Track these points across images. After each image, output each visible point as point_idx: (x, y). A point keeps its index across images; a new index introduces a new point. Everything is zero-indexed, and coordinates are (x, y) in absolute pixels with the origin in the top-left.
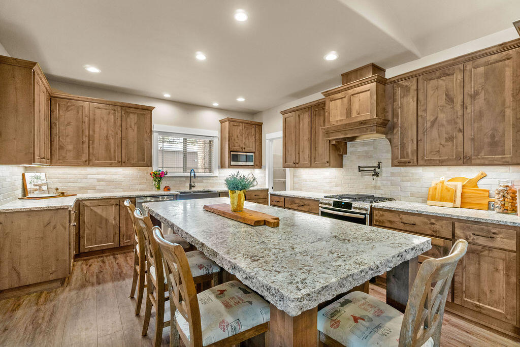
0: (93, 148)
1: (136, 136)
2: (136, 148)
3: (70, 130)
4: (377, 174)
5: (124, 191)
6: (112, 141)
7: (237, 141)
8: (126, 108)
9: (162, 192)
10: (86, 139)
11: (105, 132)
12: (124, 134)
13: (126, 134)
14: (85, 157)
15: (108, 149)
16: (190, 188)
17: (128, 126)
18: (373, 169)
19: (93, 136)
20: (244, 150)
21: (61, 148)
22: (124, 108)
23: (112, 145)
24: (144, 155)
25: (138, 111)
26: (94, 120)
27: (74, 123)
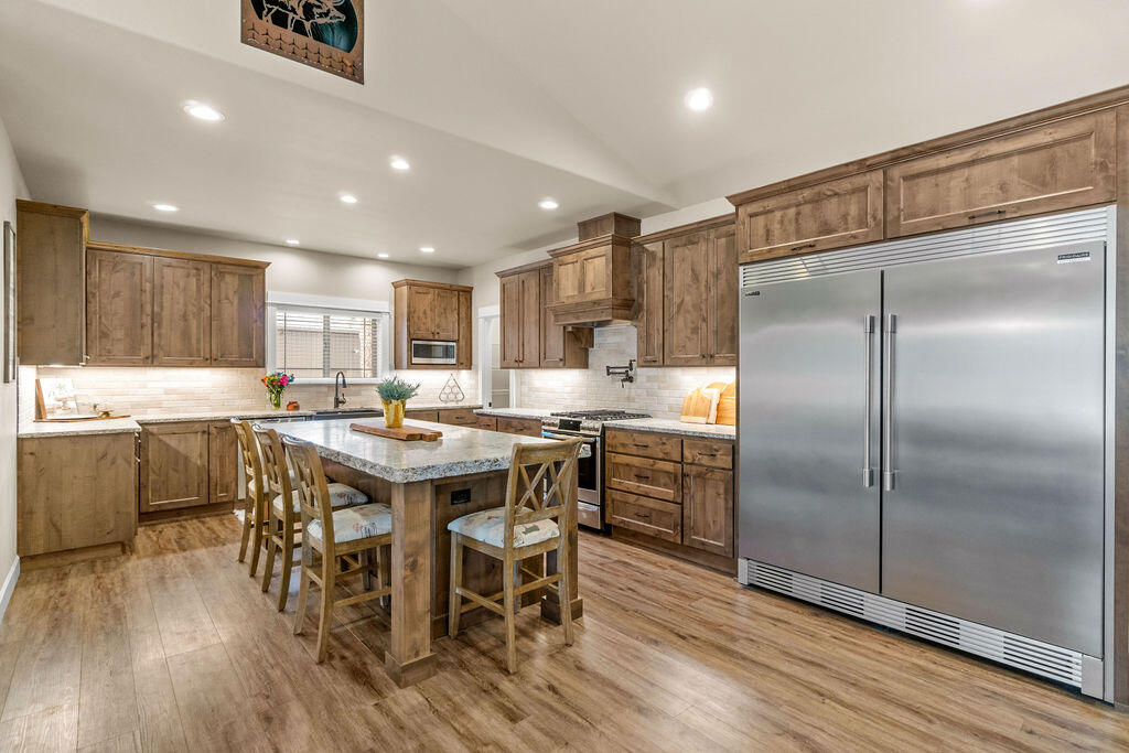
0: (160, 335)
1: (236, 313)
2: (236, 334)
3: (120, 306)
4: (630, 379)
5: (213, 410)
6: (193, 323)
7: (424, 320)
8: (219, 266)
9: (282, 411)
10: (147, 320)
11: (181, 306)
12: (214, 312)
13: (219, 309)
14: (145, 350)
15: (186, 335)
16: (337, 406)
17: (223, 296)
18: (624, 370)
19: (160, 315)
20: (436, 337)
21: (104, 335)
22: (214, 266)
23: (194, 331)
24: (251, 346)
25: (241, 270)
26: (162, 287)
27: (125, 293)
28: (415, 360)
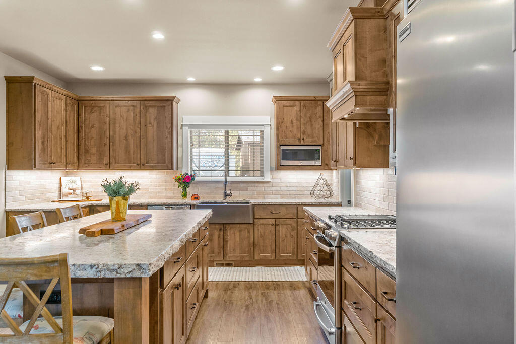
0: (113, 150)
1: (155, 133)
2: (155, 148)
3: (94, 133)
6: (131, 141)
7: (291, 129)
8: (146, 102)
10: (107, 141)
11: (125, 131)
12: (143, 133)
13: (146, 131)
14: (106, 160)
15: (127, 150)
16: (225, 198)
17: (148, 122)
19: (113, 137)
20: (302, 143)
21: (87, 151)
22: (142, 102)
23: (132, 146)
24: (164, 156)
25: (158, 104)
26: (115, 119)
27: (97, 125)
28: (284, 162)
